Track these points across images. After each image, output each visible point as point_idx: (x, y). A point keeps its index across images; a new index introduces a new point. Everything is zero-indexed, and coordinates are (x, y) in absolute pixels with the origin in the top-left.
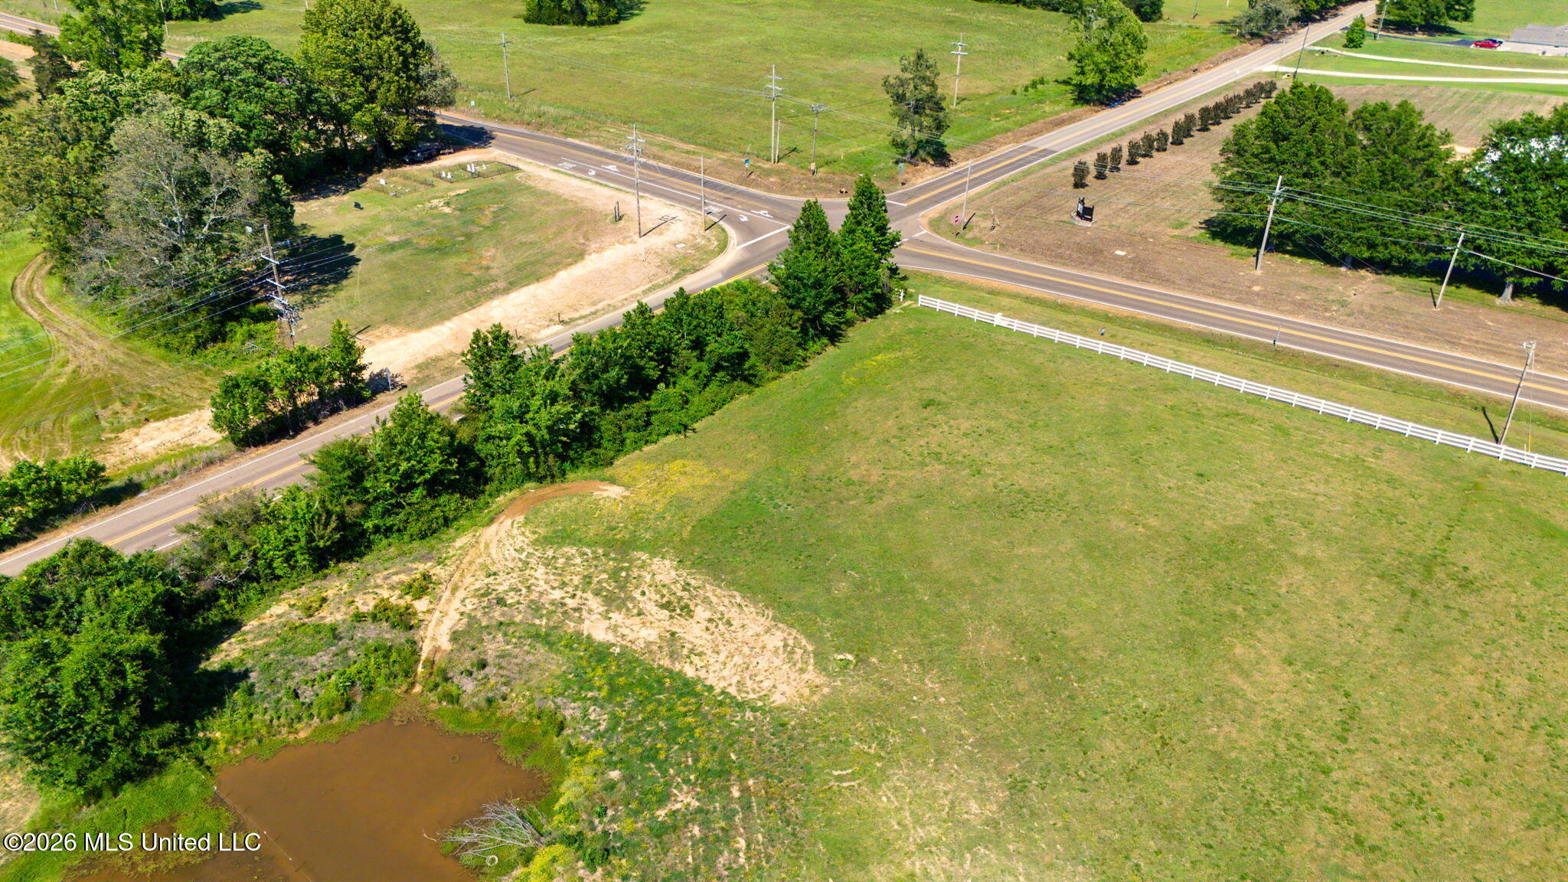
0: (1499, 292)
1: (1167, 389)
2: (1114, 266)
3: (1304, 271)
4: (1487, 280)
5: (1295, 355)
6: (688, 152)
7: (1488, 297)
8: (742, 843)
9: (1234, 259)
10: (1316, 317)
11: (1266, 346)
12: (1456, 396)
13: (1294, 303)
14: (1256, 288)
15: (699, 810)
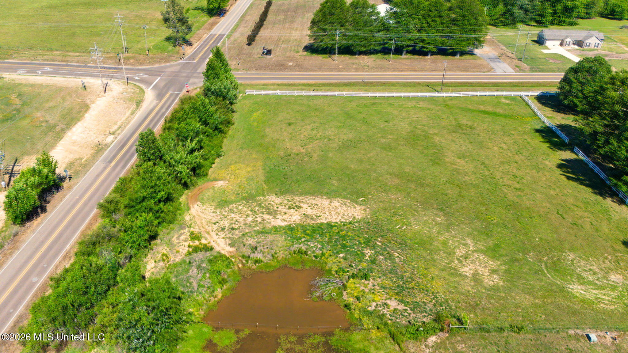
0: (401, 54)
1: (350, 101)
2: (291, 68)
3: (346, 58)
4: (398, 51)
5: (372, 83)
6: (78, 56)
7: (399, 56)
8: (397, 254)
9: (324, 59)
10: (363, 72)
11: (361, 82)
12: (419, 84)
13: (354, 69)
14: (341, 67)
15: (376, 252)
